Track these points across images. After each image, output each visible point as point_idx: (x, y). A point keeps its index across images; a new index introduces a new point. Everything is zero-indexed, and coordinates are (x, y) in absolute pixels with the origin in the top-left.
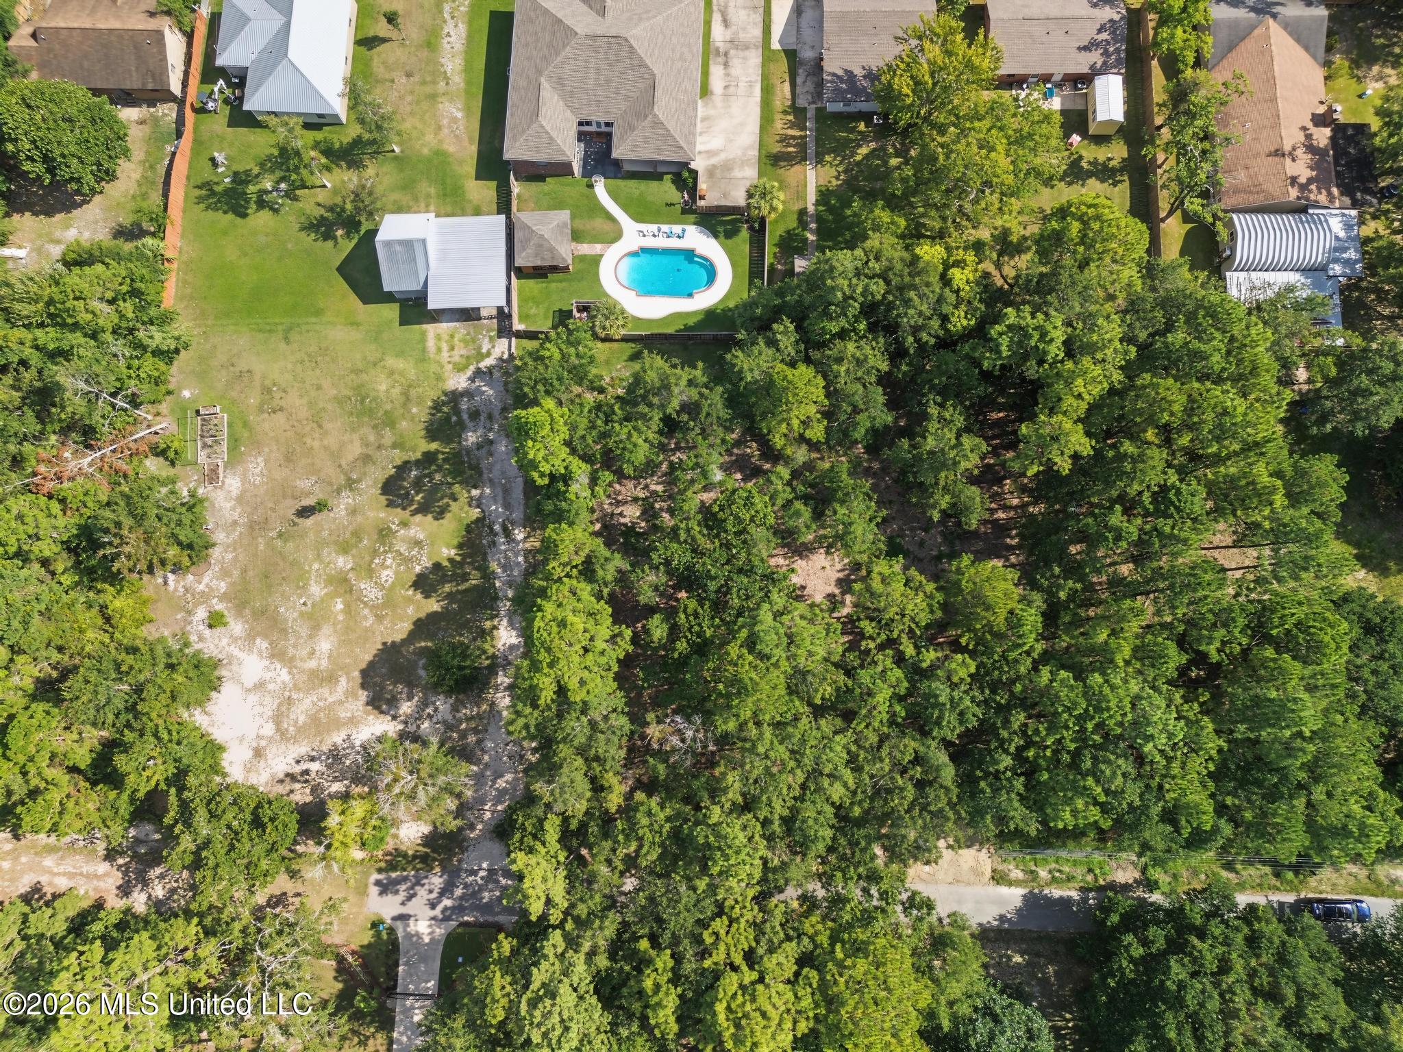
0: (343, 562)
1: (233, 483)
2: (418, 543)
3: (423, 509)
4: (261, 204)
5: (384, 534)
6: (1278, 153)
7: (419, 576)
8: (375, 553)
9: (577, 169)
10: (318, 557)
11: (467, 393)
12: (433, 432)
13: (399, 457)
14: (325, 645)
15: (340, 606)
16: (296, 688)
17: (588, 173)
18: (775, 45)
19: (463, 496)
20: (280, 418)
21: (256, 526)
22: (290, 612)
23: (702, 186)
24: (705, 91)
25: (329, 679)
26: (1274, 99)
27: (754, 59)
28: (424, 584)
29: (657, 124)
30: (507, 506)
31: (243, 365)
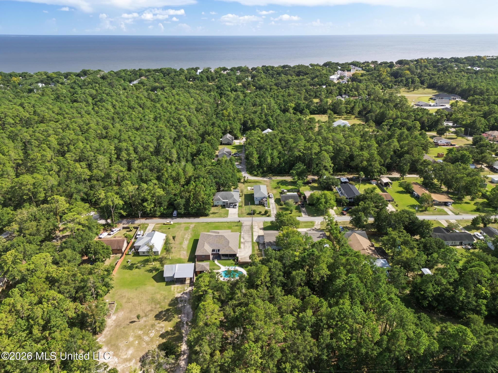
0: (140, 332)
1: (114, 317)
2: (162, 327)
3: (165, 320)
4: (137, 267)
5: (153, 326)
6: (364, 249)
7: (162, 334)
8: (150, 330)
9: (211, 259)
10: (133, 331)
11: (181, 297)
12: (170, 305)
13: (160, 310)
14: (130, 352)
15: (137, 342)
16: (119, 363)
17: (213, 259)
18: (254, 241)
19: (176, 316)
20: (131, 304)
21: (117, 326)
22: (122, 345)
23: (239, 260)
24: (240, 247)
25: (130, 360)
26: (359, 242)
27: (250, 244)
28: (162, 336)
29: (230, 247)
30: (188, 318)
31: (124, 295)
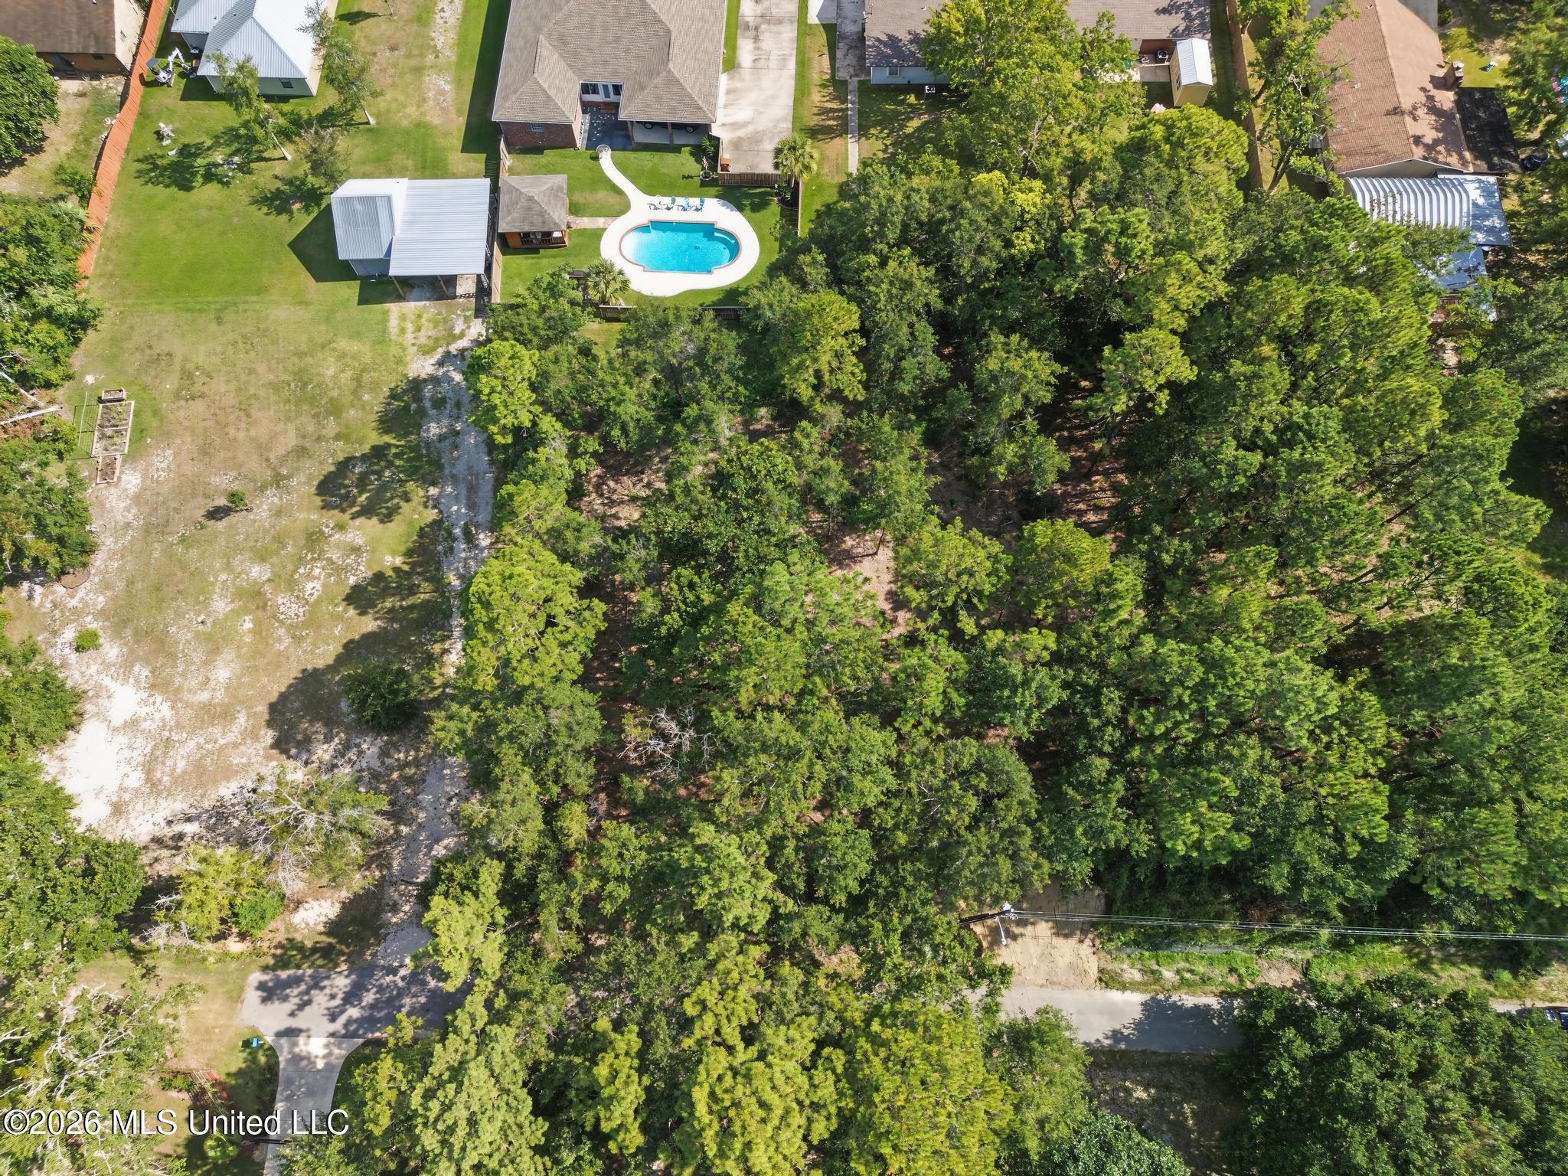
0: (258, 572)
1: (131, 480)
2: (356, 550)
3: (366, 511)
4: (209, 176)
5: (314, 539)
6: (1396, 111)
7: (356, 588)
8: (301, 561)
9: (580, 140)
10: (228, 566)
11: (434, 380)
12: (387, 423)
13: (342, 450)
14: (222, 674)
15: (248, 625)
16: (179, 726)
17: (592, 144)
18: (813, 18)
19: (418, 493)
20: (199, 406)
21: (154, 529)
22: (181, 633)
23: (725, 155)
24: (731, 64)
25: (223, 714)
26: (1384, 59)
27: (789, 32)
28: (359, 598)
29: (672, 81)
30: (471, 506)
31: (162, 347)
